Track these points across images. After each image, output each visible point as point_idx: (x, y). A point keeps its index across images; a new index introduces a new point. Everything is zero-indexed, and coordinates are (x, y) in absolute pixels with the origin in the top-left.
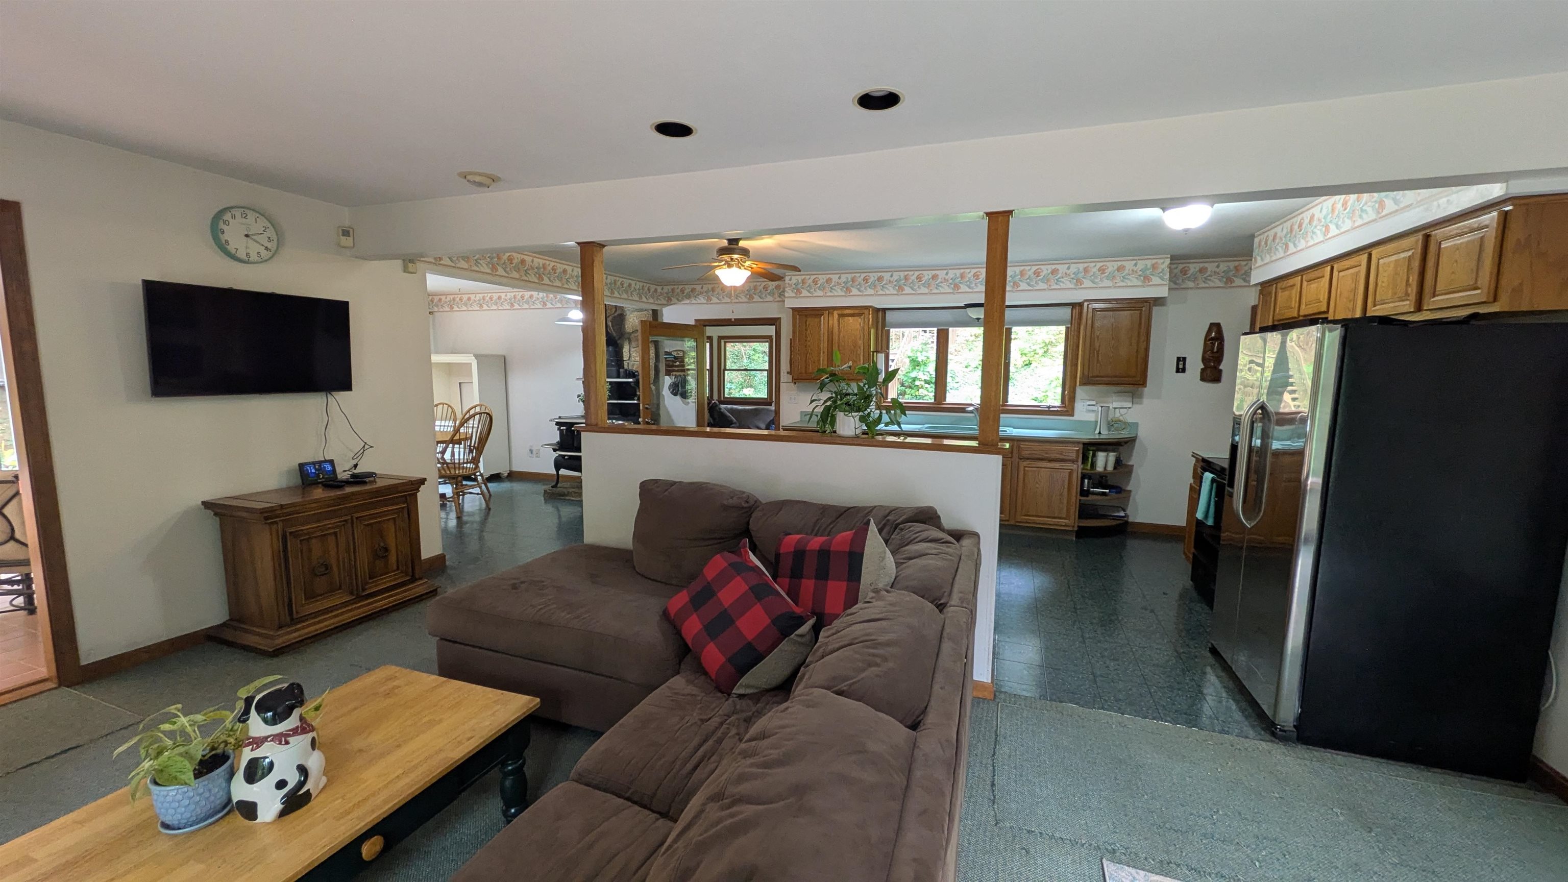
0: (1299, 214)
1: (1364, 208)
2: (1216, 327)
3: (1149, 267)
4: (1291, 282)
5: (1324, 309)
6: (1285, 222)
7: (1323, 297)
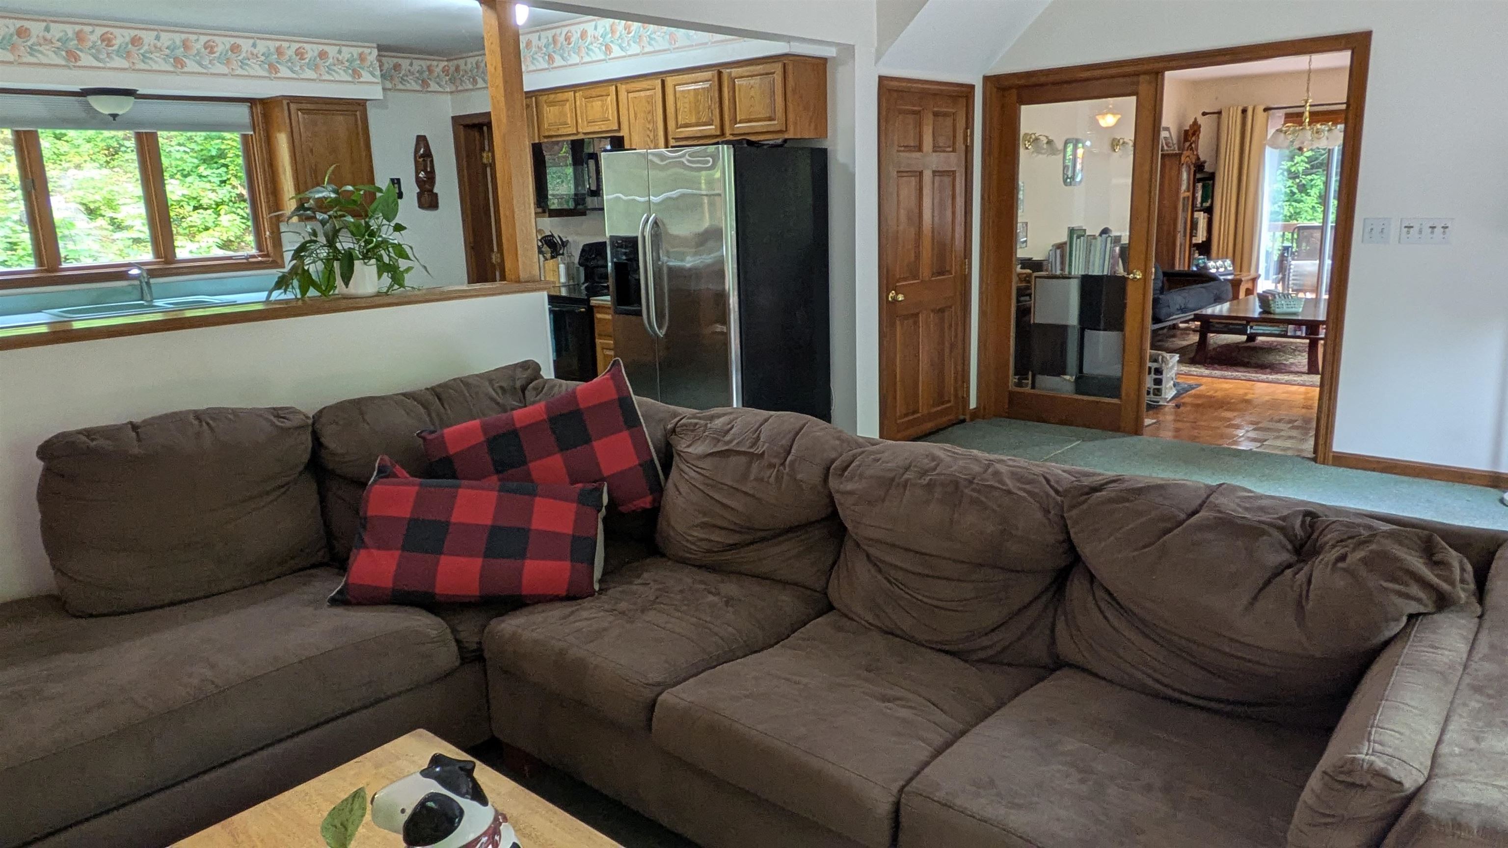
0: (567, 26)
1: (652, 36)
2: (422, 140)
3: (355, 56)
4: (560, 96)
5: (616, 127)
6: (546, 30)
7: (611, 114)
